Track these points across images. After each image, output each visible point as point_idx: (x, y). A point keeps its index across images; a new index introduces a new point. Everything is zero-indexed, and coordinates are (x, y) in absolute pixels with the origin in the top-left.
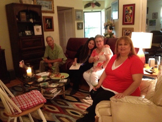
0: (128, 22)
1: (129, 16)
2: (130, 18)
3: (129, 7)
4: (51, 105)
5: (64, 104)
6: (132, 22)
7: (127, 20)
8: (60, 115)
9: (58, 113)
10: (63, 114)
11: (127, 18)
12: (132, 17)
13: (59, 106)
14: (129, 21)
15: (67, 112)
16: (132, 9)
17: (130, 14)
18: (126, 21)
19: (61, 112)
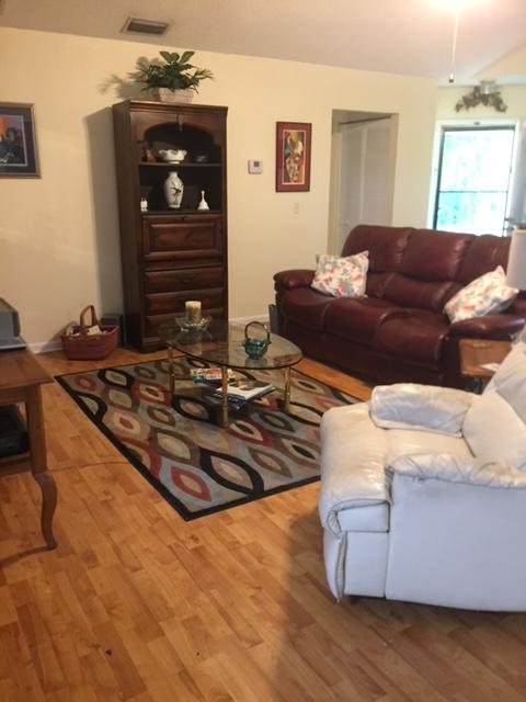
0: (293, 183)
1: (296, 162)
2: (299, 168)
3: (294, 133)
4: (247, 421)
5: (282, 424)
6: (303, 183)
7: (291, 176)
8: (259, 447)
9: (258, 442)
10: (270, 446)
11: (291, 168)
12: (304, 167)
13: (267, 427)
14: (295, 178)
15: (283, 445)
16: (302, 141)
17: (298, 155)
18: (288, 180)
19: (265, 442)
